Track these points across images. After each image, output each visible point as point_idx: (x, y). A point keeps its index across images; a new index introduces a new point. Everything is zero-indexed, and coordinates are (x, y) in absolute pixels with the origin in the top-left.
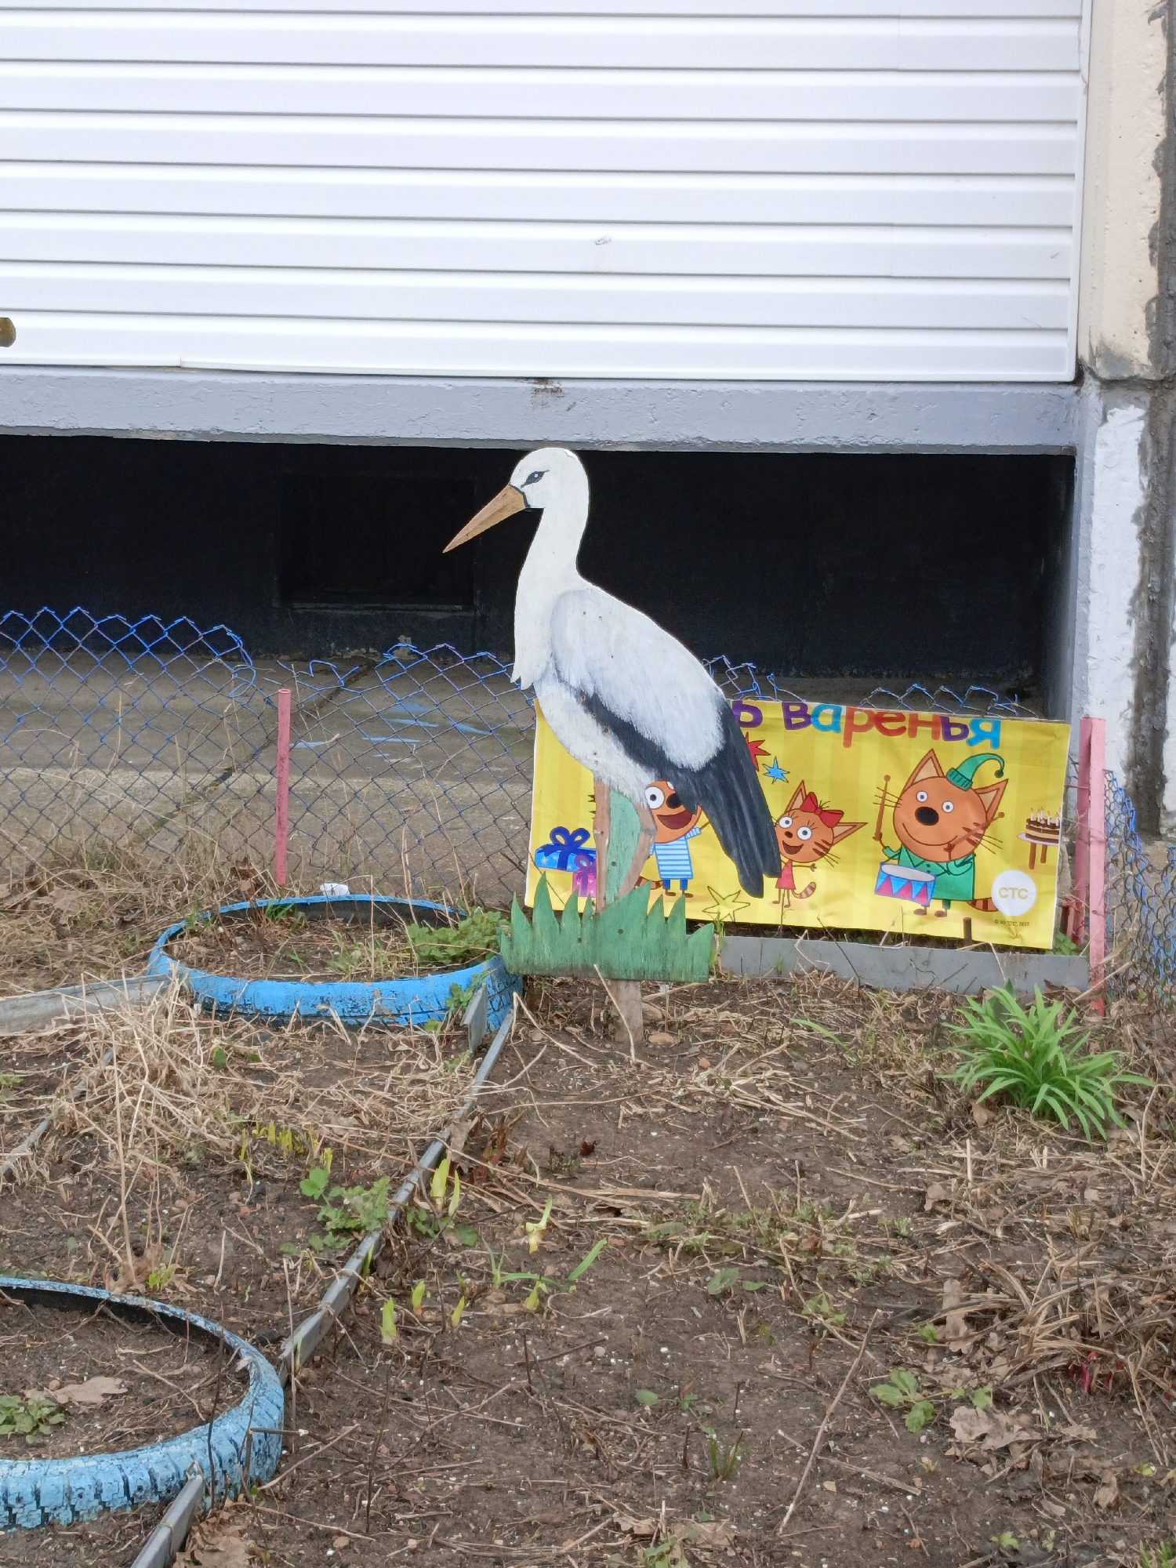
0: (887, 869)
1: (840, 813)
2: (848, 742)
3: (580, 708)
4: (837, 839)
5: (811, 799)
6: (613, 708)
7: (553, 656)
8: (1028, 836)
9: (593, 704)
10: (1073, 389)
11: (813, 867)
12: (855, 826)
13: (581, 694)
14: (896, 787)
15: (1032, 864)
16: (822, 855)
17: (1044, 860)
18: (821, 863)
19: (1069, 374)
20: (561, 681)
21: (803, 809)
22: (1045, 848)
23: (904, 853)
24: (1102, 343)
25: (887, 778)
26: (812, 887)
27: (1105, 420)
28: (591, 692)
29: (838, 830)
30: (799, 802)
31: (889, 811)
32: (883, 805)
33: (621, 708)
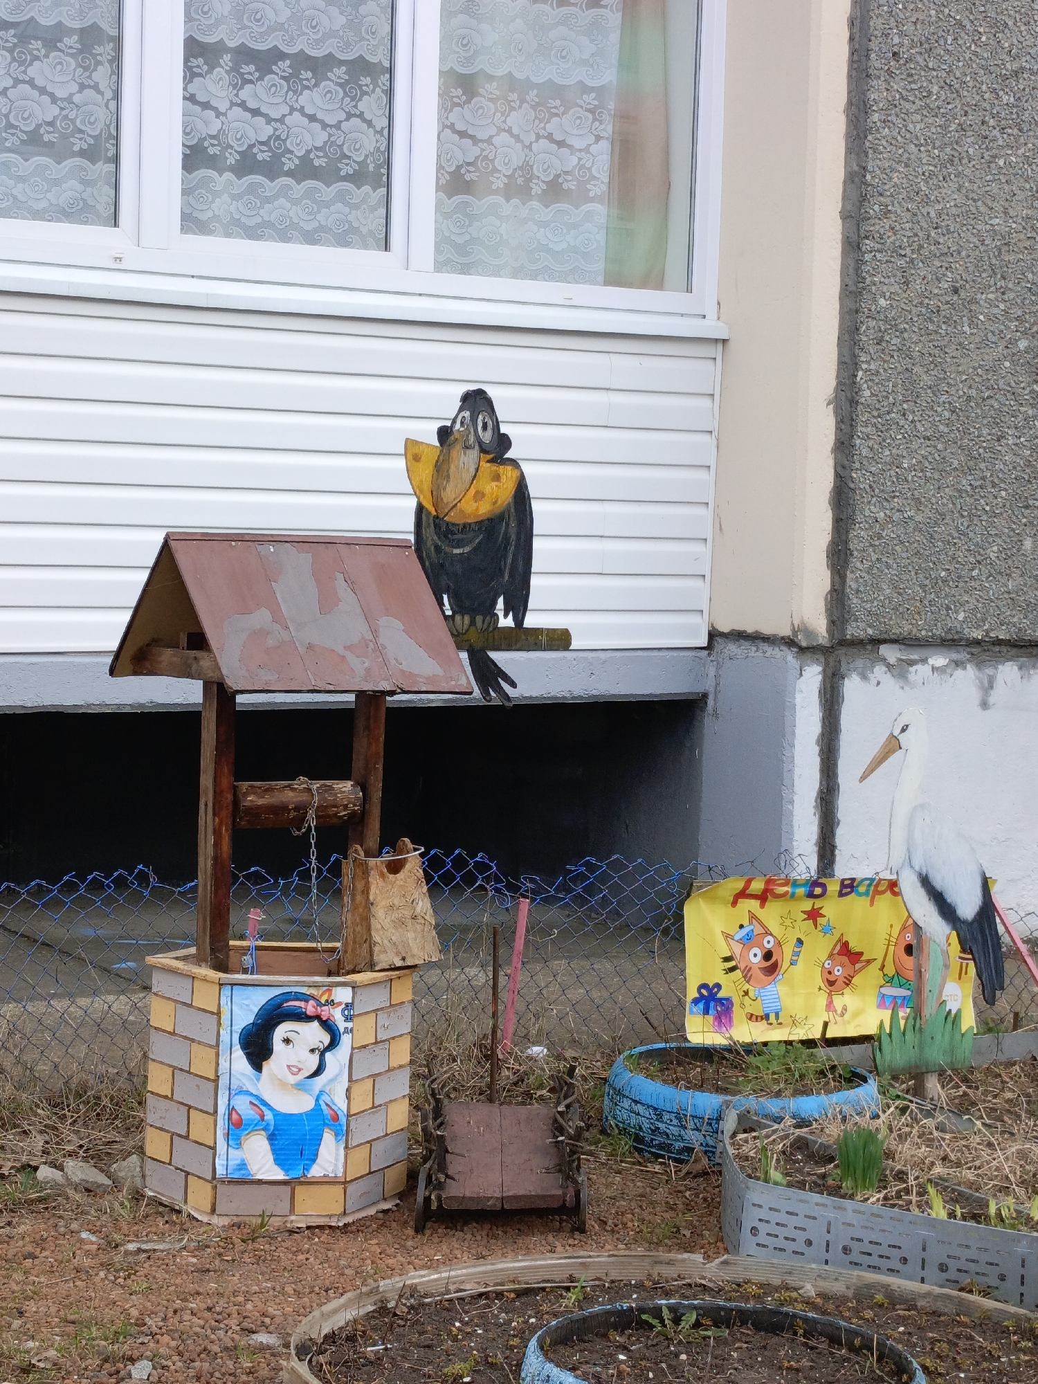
0: (884, 990)
1: (861, 954)
2: (872, 904)
3: (919, 885)
4: (856, 972)
5: (846, 944)
6: (934, 884)
7: (908, 850)
8: (960, 958)
9: (925, 881)
10: (706, 652)
11: (843, 994)
12: (869, 962)
13: (920, 874)
14: (895, 933)
15: (960, 978)
16: (848, 985)
17: (966, 973)
18: (847, 991)
19: (703, 642)
20: (911, 867)
21: (839, 954)
22: (967, 964)
23: (896, 978)
24: (803, 622)
25: (891, 926)
26: (845, 1009)
27: (801, 675)
28: (924, 873)
29: (858, 966)
30: (838, 947)
31: (892, 948)
32: (889, 945)
33: (938, 882)
